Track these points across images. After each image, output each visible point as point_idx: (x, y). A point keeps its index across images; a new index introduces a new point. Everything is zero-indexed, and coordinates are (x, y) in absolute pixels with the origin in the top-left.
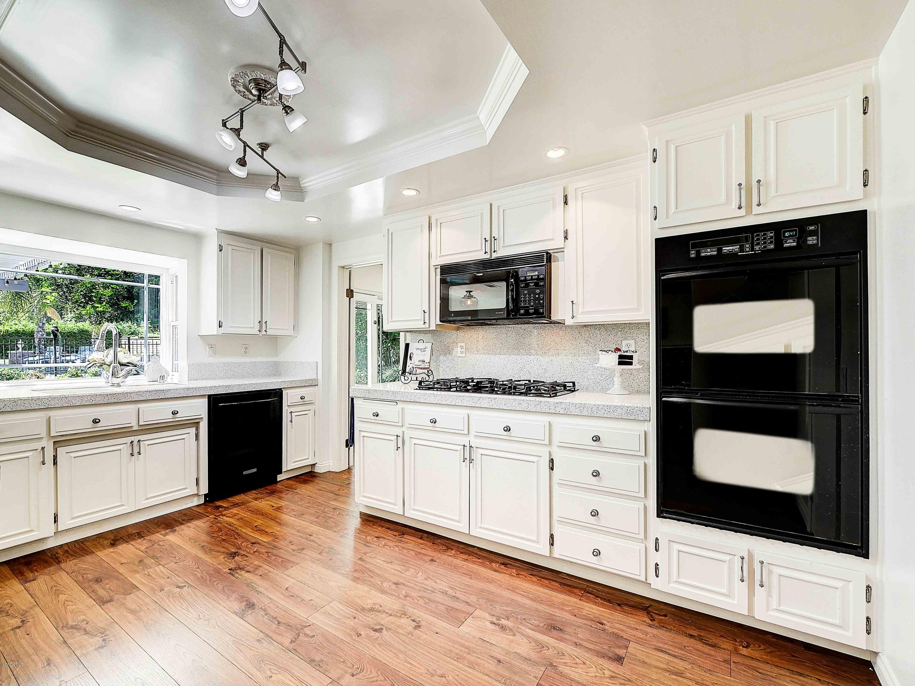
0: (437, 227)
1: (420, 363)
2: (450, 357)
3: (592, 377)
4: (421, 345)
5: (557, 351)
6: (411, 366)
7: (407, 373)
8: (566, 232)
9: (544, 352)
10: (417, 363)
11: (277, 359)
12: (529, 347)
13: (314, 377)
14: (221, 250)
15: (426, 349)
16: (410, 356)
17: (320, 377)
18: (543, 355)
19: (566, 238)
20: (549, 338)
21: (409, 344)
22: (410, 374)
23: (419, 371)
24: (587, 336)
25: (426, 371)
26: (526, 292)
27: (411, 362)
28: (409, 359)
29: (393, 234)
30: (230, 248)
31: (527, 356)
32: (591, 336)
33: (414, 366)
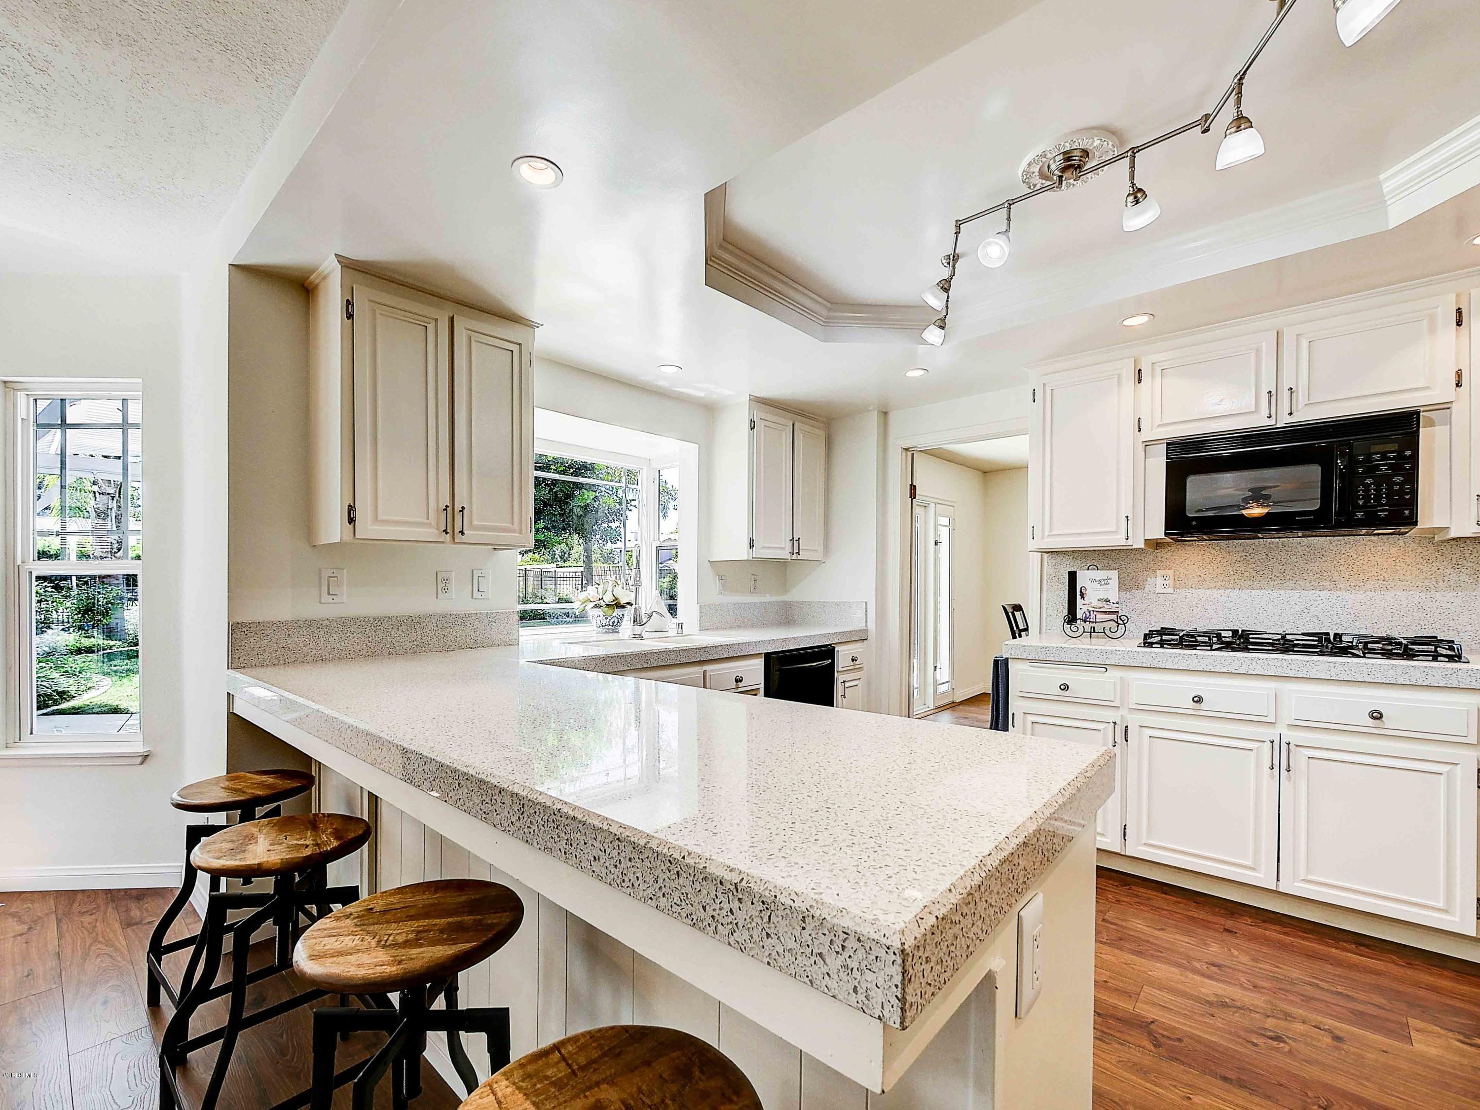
0: (1153, 376)
1: (1100, 604)
2: (1138, 594)
3: (1469, 628)
4: (1101, 574)
5: (1384, 583)
6: (1085, 608)
7: (1078, 621)
8: (1459, 374)
9: (1352, 584)
10: (1095, 603)
11: (787, 598)
12: (1317, 576)
13: (862, 626)
14: (752, 429)
15: (1109, 581)
16: (1081, 592)
17: (872, 626)
18: (1352, 590)
19: (1458, 385)
20: (1366, 559)
21: (1075, 573)
22: (1085, 622)
23: (1100, 617)
24: (1457, 555)
25: (1114, 617)
26: (1368, 481)
27: (1085, 602)
28: (1078, 597)
29: (1055, 392)
30: (763, 423)
31: (1313, 592)
32: (1467, 555)
33: (1091, 609)
